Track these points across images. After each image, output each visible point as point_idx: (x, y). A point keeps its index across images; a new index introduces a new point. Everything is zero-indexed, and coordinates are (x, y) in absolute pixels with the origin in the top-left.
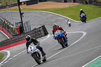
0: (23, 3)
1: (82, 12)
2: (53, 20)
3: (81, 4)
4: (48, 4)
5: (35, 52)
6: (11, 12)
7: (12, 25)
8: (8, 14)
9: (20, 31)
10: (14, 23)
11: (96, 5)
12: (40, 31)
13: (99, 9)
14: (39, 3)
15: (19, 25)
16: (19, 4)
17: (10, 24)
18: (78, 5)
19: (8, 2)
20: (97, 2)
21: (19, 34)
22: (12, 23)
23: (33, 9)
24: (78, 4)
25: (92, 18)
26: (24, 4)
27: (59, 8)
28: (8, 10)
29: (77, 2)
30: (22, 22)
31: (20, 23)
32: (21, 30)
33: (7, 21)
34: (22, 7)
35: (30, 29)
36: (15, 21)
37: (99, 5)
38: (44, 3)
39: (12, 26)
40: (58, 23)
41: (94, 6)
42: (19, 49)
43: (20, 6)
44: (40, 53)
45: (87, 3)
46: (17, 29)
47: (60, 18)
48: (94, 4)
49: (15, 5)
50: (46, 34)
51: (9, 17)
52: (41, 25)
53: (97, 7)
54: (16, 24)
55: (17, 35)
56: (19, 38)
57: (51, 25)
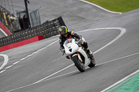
2: (75, 9)
10: (15, 13)
12: (54, 25)
21: (21, 30)
22: (12, 12)
30: (27, 11)
31: (23, 12)
33: (4, 9)
35: (40, 22)
36: (17, 9)
39: (11, 17)
40: (83, 13)
47: (86, 6)
51: (7, 3)
52: (56, 16)
54: (19, 13)
55: (19, 31)
56: (21, 36)
57: (71, 16)
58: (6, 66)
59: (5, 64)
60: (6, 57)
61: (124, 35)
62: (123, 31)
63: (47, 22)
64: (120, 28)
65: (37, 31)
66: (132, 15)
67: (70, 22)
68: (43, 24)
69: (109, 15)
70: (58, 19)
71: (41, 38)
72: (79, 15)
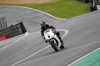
2: (32, 16)
11: (80, 1)
12: (17, 28)
13: (83, 5)
23: (9, 4)
25: (75, 15)
27: (39, 4)
35: (7, 26)
37: (83, 1)
40: (38, 19)
41: (78, 2)
47: (40, 14)
50: (24, 31)
52: (18, 21)
57: (29, 22)
61: (68, 35)
62: (67, 32)
63: (12, 26)
64: (64, 30)
65: (4, 33)
66: (73, 21)
67: (29, 26)
68: (9, 27)
69: (56, 20)
70: (20, 24)
71: (7, 37)
72: (35, 21)
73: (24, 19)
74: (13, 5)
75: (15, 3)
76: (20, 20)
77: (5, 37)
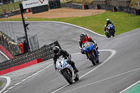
0: (27, 10)
1: (109, 22)
2: (70, 33)
3: (109, 12)
4: (62, 12)
5: (66, 69)
6: (11, 23)
7: (14, 41)
8: (7, 25)
9: (24, 50)
10: (16, 38)
11: (130, 13)
12: (51, 49)
13: (133, 18)
14: (49, 10)
15: (23, 40)
16: (23, 11)
17: (10, 39)
18: (104, 13)
19: (7, 9)
20: (131, 9)
21: (22, 54)
22: (13, 38)
23: (41, 19)
24: (104, 11)
25: (123, 31)
26: (30, 11)
28: (7, 20)
29: (103, 9)
30: (26, 37)
31: (24, 38)
32: (25, 47)
33: (6, 35)
34: (26, 16)
35: (38, 46)
36: (17, 35)
37: (133, 13)
38: (56, 10)
39: (12, 43)
40: (77, 37)
41: (127, 14)
42: (22, 74)
43: (24, 15)
44: (72, 69)
45: (116, 10)
46: (20, 46)
48: (126, 12)
49: (16, 13)
51: (8, 30)
53: (130, 15)
54: (19, 39)
55: (20, 54)
56: (22, 60)
57: (67, 40)
58: (8, 87)
59: (7, 85)
60: (8, 79)
61: (115, 56)
62: (114, 52)
63: (45, 46)
64: (110, 50)
65: (36, 55)
66: (121, 38)
67: (66, 46)
68: (41, 48)
69: (101, 38)
70: (54, 43)
71: (39, 61)
73: (60, 37)
74: (46, 19)
75: (48, 17)
76: (55, 39)
77: (36, 61)
